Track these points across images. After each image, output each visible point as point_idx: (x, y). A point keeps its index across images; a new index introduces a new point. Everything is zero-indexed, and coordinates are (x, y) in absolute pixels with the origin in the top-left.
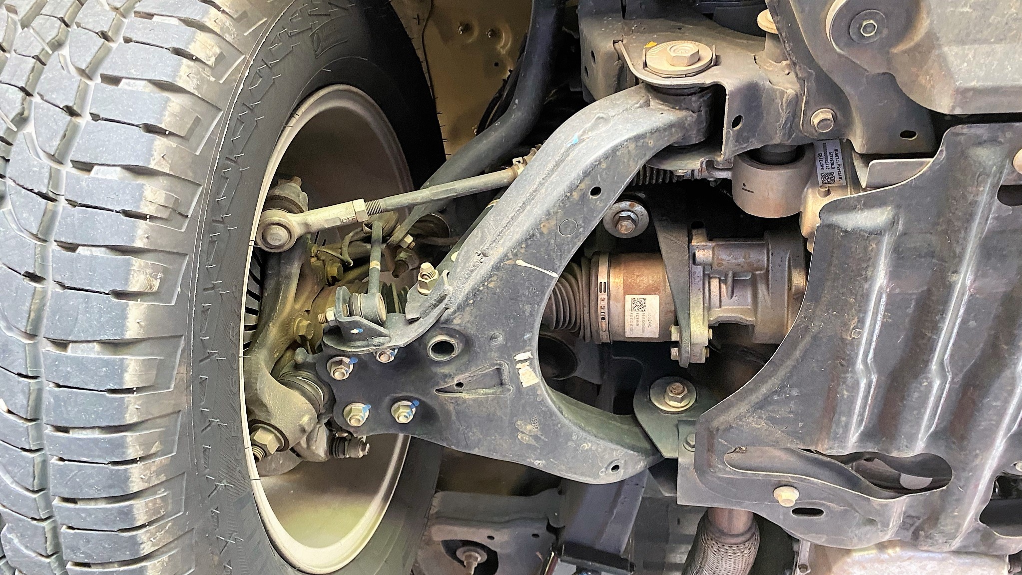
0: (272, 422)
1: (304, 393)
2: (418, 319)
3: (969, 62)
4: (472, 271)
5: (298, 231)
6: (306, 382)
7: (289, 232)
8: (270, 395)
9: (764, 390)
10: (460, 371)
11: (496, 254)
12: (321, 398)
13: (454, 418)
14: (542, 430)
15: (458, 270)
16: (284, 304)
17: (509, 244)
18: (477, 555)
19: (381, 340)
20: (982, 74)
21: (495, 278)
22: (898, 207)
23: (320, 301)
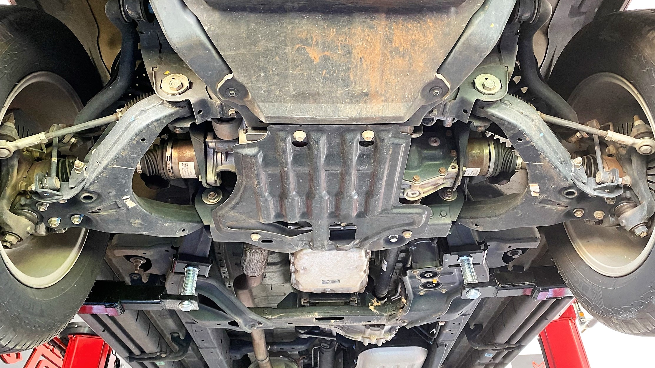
0: (13, 232)
1: (27, 217)
2: (74, 187)
3: (267, 108)
4: (95, 169)
5: (13, 150)
6: (27, 212)
7: (9, 151)
8: (10, 220)
9: (233, 203)
10: (97, 205)
11: (105, 162)
12: (35, 217)
13: (100, 221)
14: (143, 221)
15: (90, 168)
16: (12, 177)
17: (109, 160)
18: (140, 260)
19: (58, 197)
20: (272, 112)
21: (105, 173)
22: (259, 147)
23: (31, 172)
